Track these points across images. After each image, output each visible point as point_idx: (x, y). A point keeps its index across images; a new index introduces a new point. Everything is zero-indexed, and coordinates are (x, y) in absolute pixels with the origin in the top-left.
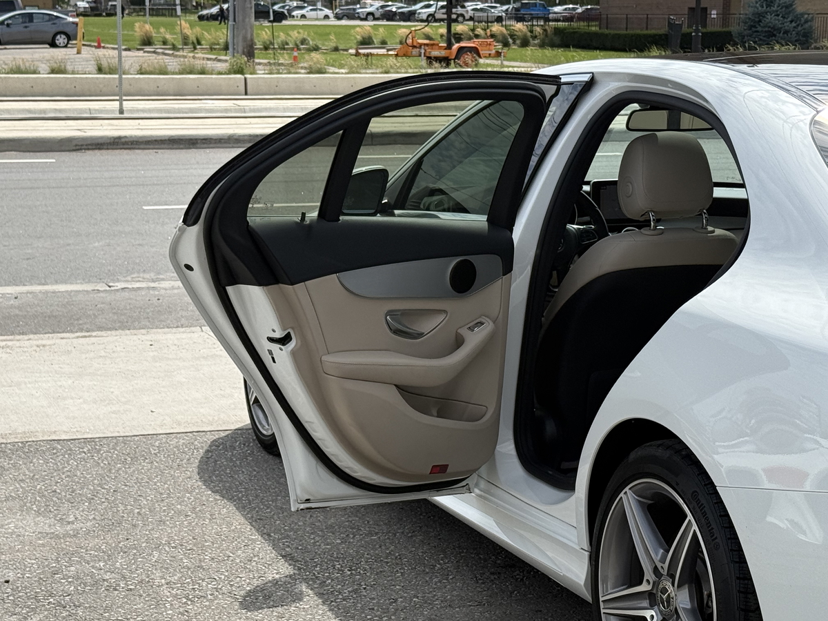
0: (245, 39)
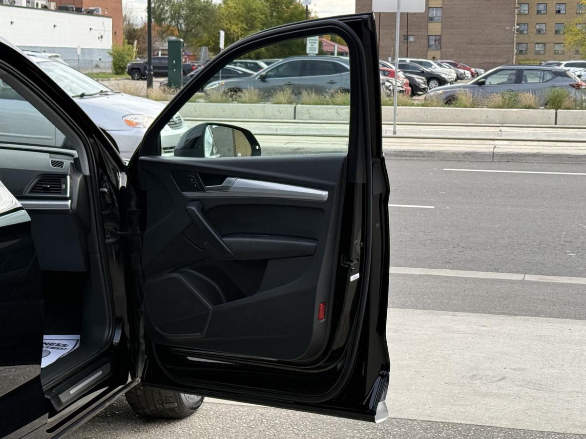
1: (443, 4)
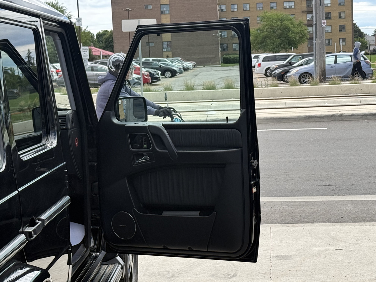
0: (321, 67)
1: (171, 21)
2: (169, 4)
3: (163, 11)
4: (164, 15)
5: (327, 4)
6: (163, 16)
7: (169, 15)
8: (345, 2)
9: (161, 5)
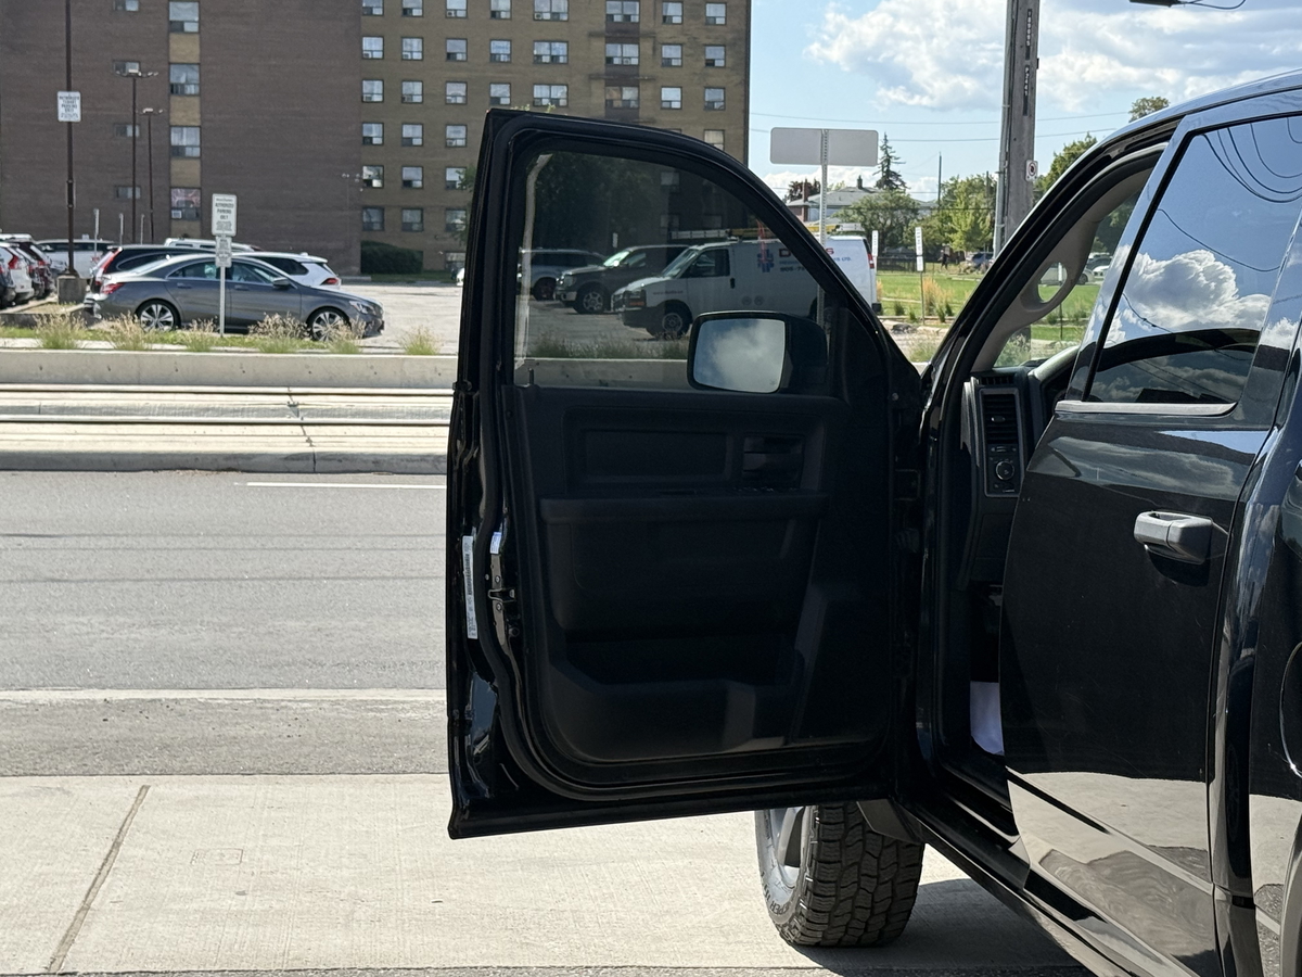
1: (203, 119)
2: (199, 64)
3: (177, 85)
4: (179, 99)
5: (670, 102)
6: (176, 100)
7: (196, 101)
8: (724, 101)
9: (170, 64)
